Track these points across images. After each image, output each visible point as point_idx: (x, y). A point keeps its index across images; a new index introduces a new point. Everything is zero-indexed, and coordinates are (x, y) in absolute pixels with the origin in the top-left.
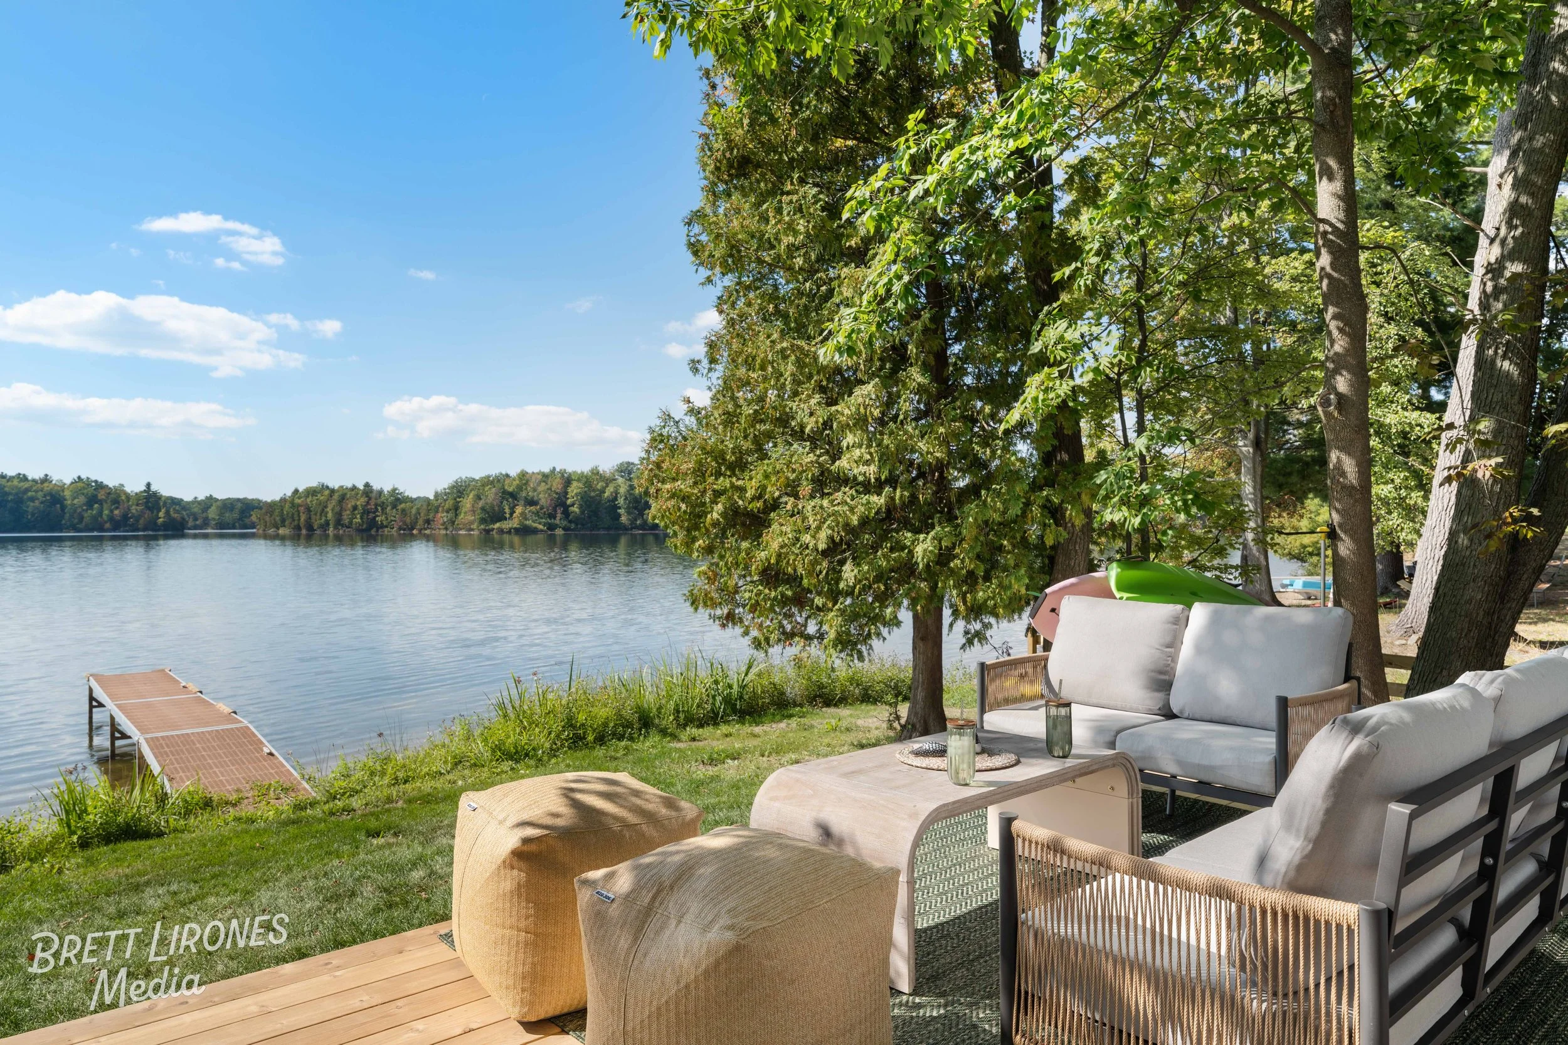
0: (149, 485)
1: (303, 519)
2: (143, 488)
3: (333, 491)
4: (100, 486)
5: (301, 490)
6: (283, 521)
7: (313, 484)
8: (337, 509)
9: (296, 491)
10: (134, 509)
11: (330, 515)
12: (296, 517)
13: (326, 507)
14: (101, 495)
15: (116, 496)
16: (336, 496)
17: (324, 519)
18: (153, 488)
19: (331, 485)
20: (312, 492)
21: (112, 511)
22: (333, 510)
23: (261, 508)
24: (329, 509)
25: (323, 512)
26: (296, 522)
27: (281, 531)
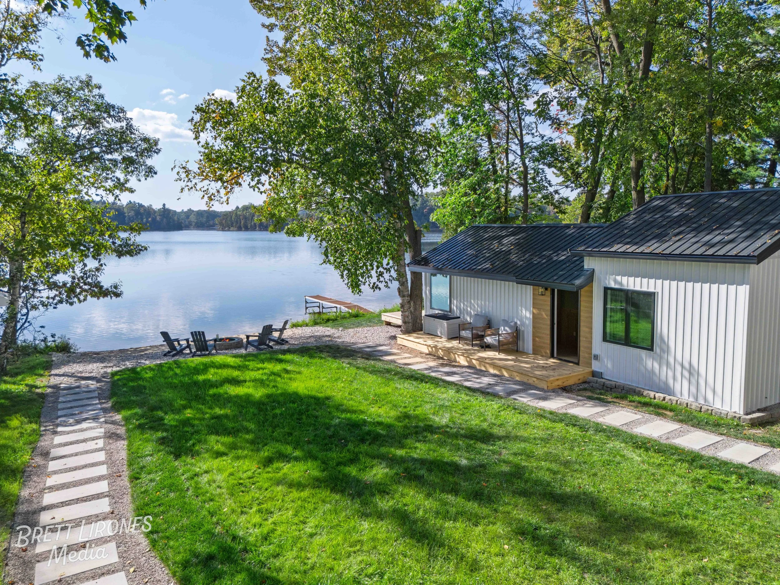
0: (164, 205)
2: (162, 207)
4: (141, 206)
5: (240, 207)
6: (232, 224)
9: (237, 208)
10: (158, 218)
14: (142, 210)
15: (149, 211)
18: (167, 207)
20: (246, 208)
21: (147, 219)
23: (220, 217)
27: (232, 228)
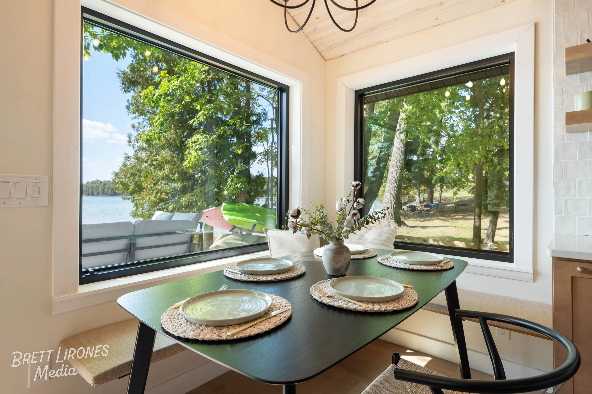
1: (90, 191)
3: (101, 182)
7: (94, 179)
8: (103, 188)
11: (100, 190)
12: (88, 191)
13: (99, 187)
16: (102, 184)
17: (98, 191)
19: (101, 180)
22: (101, 188)
24: (100, 188)
25: (98, 189)
26: (88, 193)
